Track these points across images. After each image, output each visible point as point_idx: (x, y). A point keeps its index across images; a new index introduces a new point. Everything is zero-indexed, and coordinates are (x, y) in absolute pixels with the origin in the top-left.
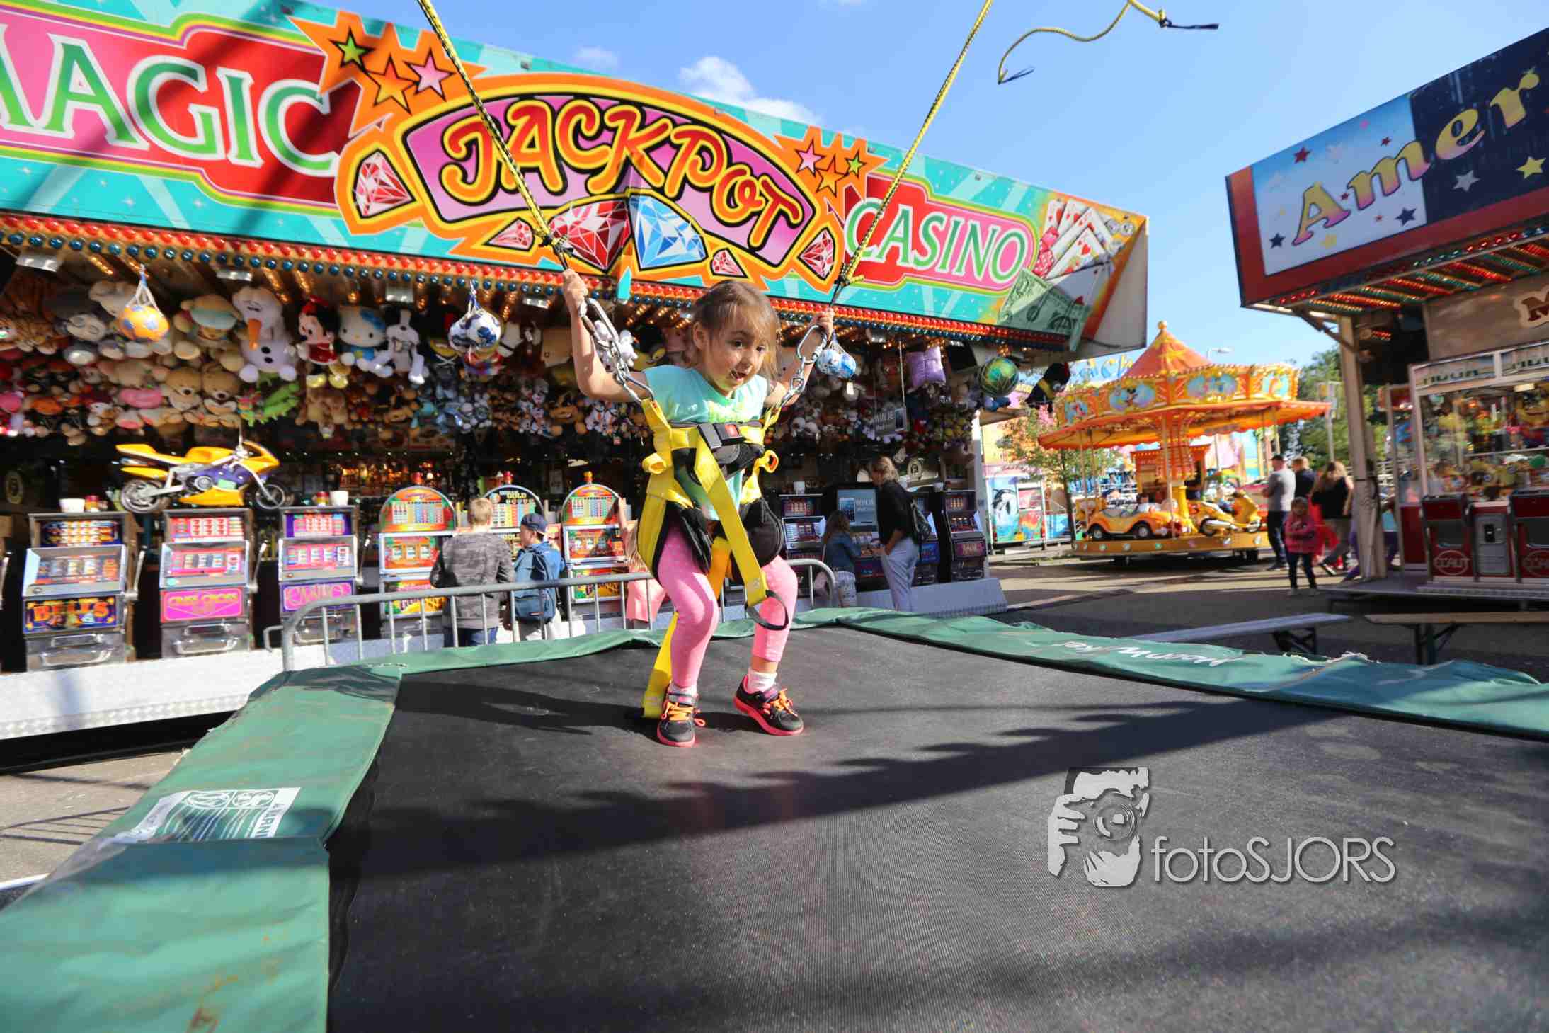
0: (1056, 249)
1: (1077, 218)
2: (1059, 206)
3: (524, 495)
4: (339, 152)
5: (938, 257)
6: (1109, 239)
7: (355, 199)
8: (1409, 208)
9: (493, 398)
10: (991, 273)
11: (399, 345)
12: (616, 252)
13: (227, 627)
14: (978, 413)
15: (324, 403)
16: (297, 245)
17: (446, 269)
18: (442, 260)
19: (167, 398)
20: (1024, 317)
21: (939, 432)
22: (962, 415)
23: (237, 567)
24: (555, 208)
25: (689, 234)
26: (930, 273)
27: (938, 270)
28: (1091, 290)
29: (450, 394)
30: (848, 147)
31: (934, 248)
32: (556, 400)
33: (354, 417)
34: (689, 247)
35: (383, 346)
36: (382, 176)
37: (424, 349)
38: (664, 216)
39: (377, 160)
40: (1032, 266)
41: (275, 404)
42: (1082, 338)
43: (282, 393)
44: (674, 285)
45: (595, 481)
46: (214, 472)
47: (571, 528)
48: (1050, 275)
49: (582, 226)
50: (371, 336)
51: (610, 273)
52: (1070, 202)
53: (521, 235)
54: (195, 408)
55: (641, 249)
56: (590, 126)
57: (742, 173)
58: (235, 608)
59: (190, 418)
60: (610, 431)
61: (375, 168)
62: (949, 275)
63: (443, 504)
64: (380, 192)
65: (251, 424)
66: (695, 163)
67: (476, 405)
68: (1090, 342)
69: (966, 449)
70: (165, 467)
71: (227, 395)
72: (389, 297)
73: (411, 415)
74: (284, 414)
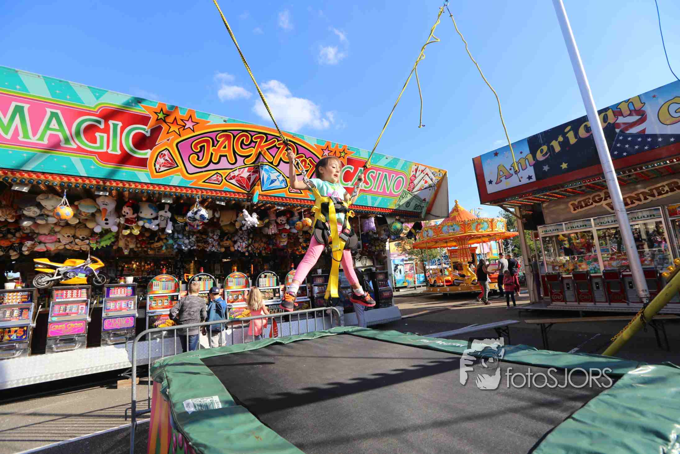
0: (416, 182)
1: (422, 171)
2: (416, 167)
3: (209, 277)
4: (151, 150)
5: (373, 185)
6: (434, 178)
7: (155, 165)
8: (530, 175)
9: (197, 237)
10: (392, 191)
11: (163, 218)
12: (253, 184)
13: (77, 338)
14: (388, 240)
15: (126, 240)
16: (129, 182)
17: (187, 191)
18: (186, 188)
19: (59, 239)
20: (404, 205)
21: (373, 248)
22: (382, 241)
23: (84, 311)
24: (232, 169)
25: (281, 178)
26: (370, 190)
27: (373, 190)
28: (428, 196)
29: (180, 236)
30: (341, 149)
31: (371, 182)
32: (224, 238)
33: (139, 245)
34: (281, 183)
35: (156, 218)
36: (167, 158)
37: (173, 220)
38: (272, 172)
39: (166, 152)
40: (407, 188)
41: (106, 240)
42: (426, 213)
43: (109, 236)
44: (275, 197)
45: (238, 271)
46: (76, 270)
47: (228, 290)
48: (414, 190)
49: (242, 175)
50: (152, 214)
51: (250, 192)
52: (420, 166)
53: (218, 179)
54: (71, 243)
55: (262, 184)
56: (247, 141)
57: (302, 157)
58: (82, 329)
59: (68, 247)
60: (244, 250)
61: (165, 155)
62: (377, 191)
63: (175, 282)
64: (165, 163)
65: (94, 249)
66: (285, 153)
67: (191, 240)
68: (429, 215)
69: (384, 254)
70: (54, 268)
71: (86, 237)
72: (163, 201)
73: (163, 244)
74: (109, 245)
